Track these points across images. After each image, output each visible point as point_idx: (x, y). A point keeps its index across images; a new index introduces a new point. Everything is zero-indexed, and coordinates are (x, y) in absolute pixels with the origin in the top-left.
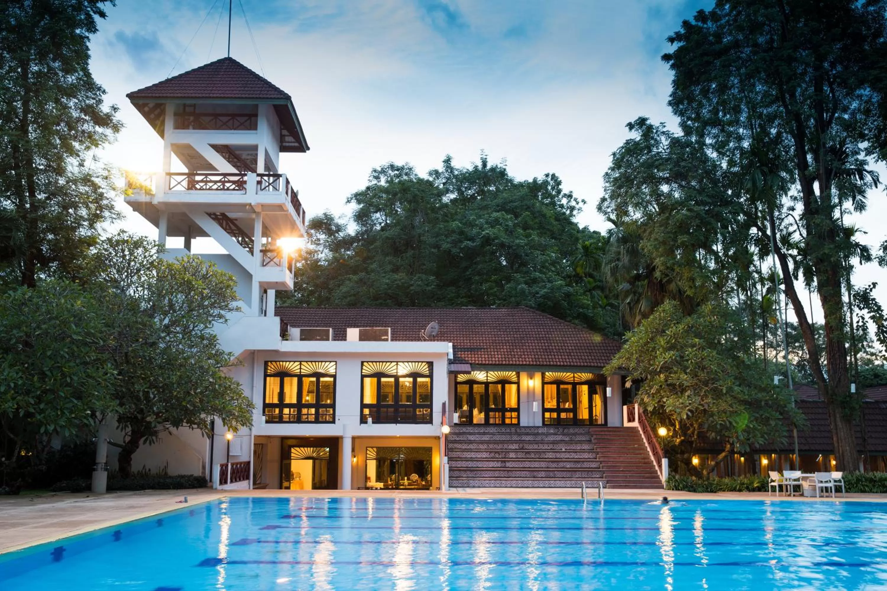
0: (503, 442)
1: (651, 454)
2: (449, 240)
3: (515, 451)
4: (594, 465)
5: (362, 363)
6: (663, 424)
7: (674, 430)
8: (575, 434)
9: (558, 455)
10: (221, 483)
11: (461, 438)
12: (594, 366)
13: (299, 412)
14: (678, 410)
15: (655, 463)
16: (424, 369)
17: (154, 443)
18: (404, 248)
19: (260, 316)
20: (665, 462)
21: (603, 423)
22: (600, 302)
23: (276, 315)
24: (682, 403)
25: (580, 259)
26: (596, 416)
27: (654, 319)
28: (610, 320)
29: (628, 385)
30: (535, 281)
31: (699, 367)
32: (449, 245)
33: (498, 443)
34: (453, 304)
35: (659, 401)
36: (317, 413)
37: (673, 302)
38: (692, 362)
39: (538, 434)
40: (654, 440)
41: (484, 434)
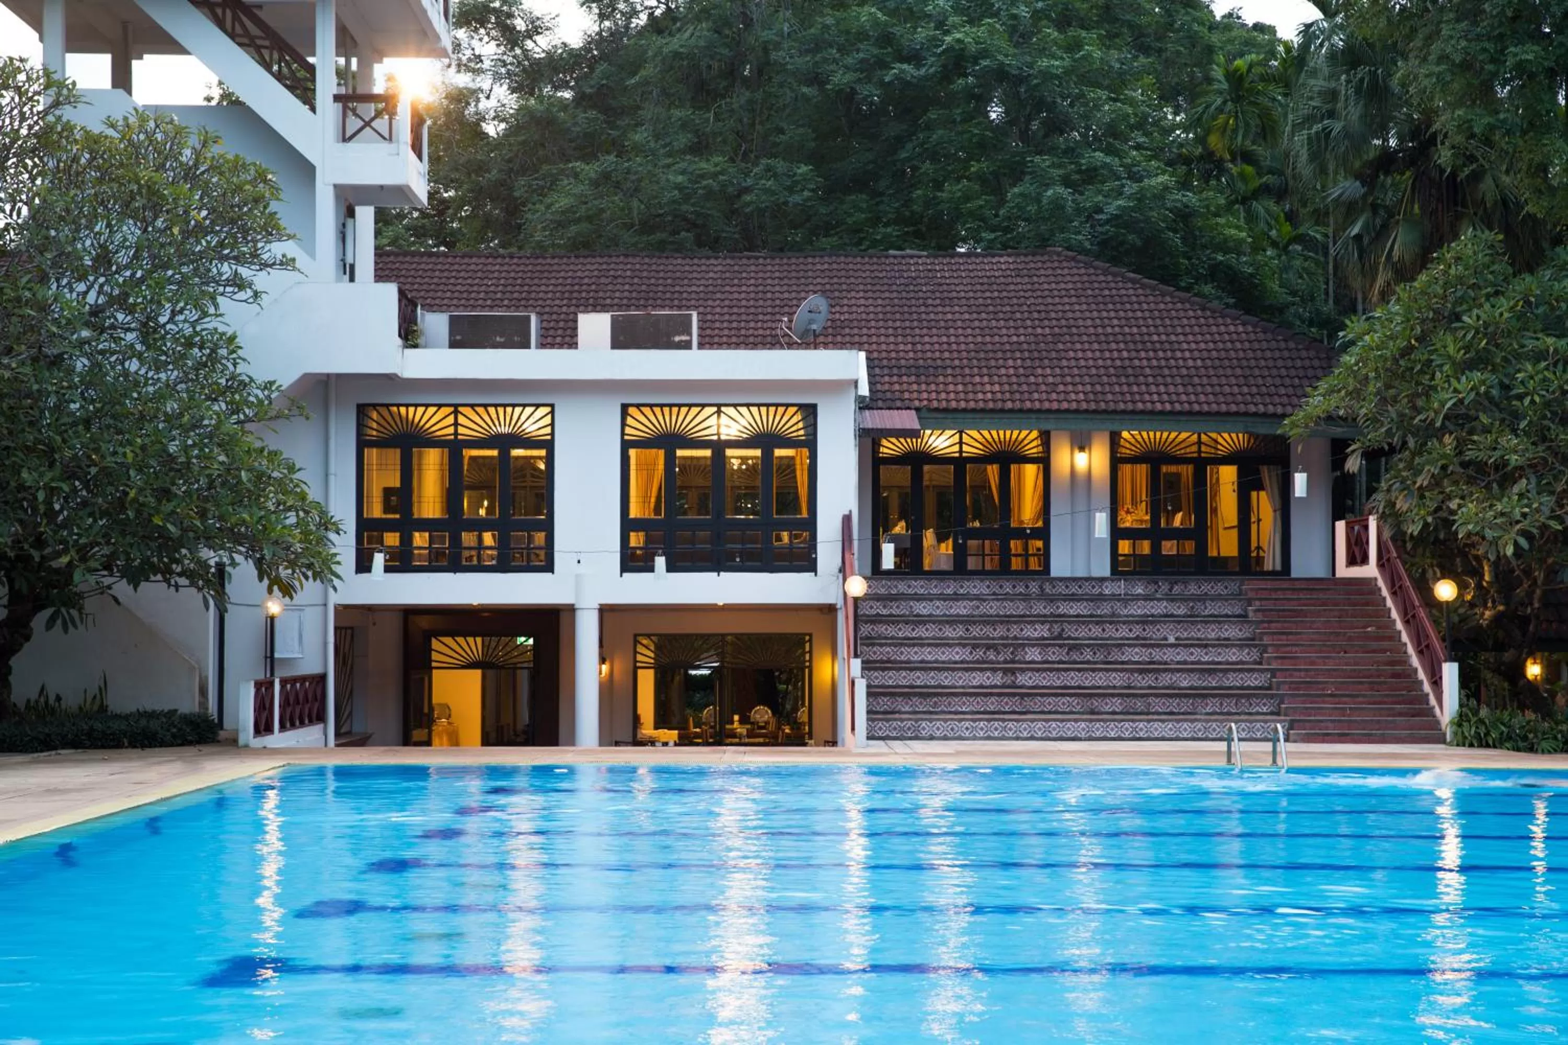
0: (1007, 620)
1: (1410, 650)
2: (849, 60)
3: (1040, 642)
4: (1254, 680)
5: (625, 408)
6: (1448, 573)
7: (1479, 586)
8: (1202, 598)
9: (1157, 655)
10: (258, 732)
11: (895, 609)
12: (1255, 414)
13: (456, 540)
14: (1489, 534)
15: (1421, 675)
16: (792, 423)
17: (75, 626)
18: (724, 83)
19: (338, 280)
20: (1450, 672)
21: (1278, 567)
22: (1273, 233)
23: (381, 276)
24: (1502, 514)
25: (1220, 110)
26: (1259, 548)
27: (1429, 284)
28: (1301, 284)
29: (1353, 464)
30: (1091, 176)
31: (1554, 414)
32: (849, 77)
33: (993, 623)
34: (859, 243)
35: (1438, 509)
36: (503, 544)
37: (1488, 235)
38: (1533, 402)
39: (1100, 598)
40: (1422, 613)
41: (956, 597)
